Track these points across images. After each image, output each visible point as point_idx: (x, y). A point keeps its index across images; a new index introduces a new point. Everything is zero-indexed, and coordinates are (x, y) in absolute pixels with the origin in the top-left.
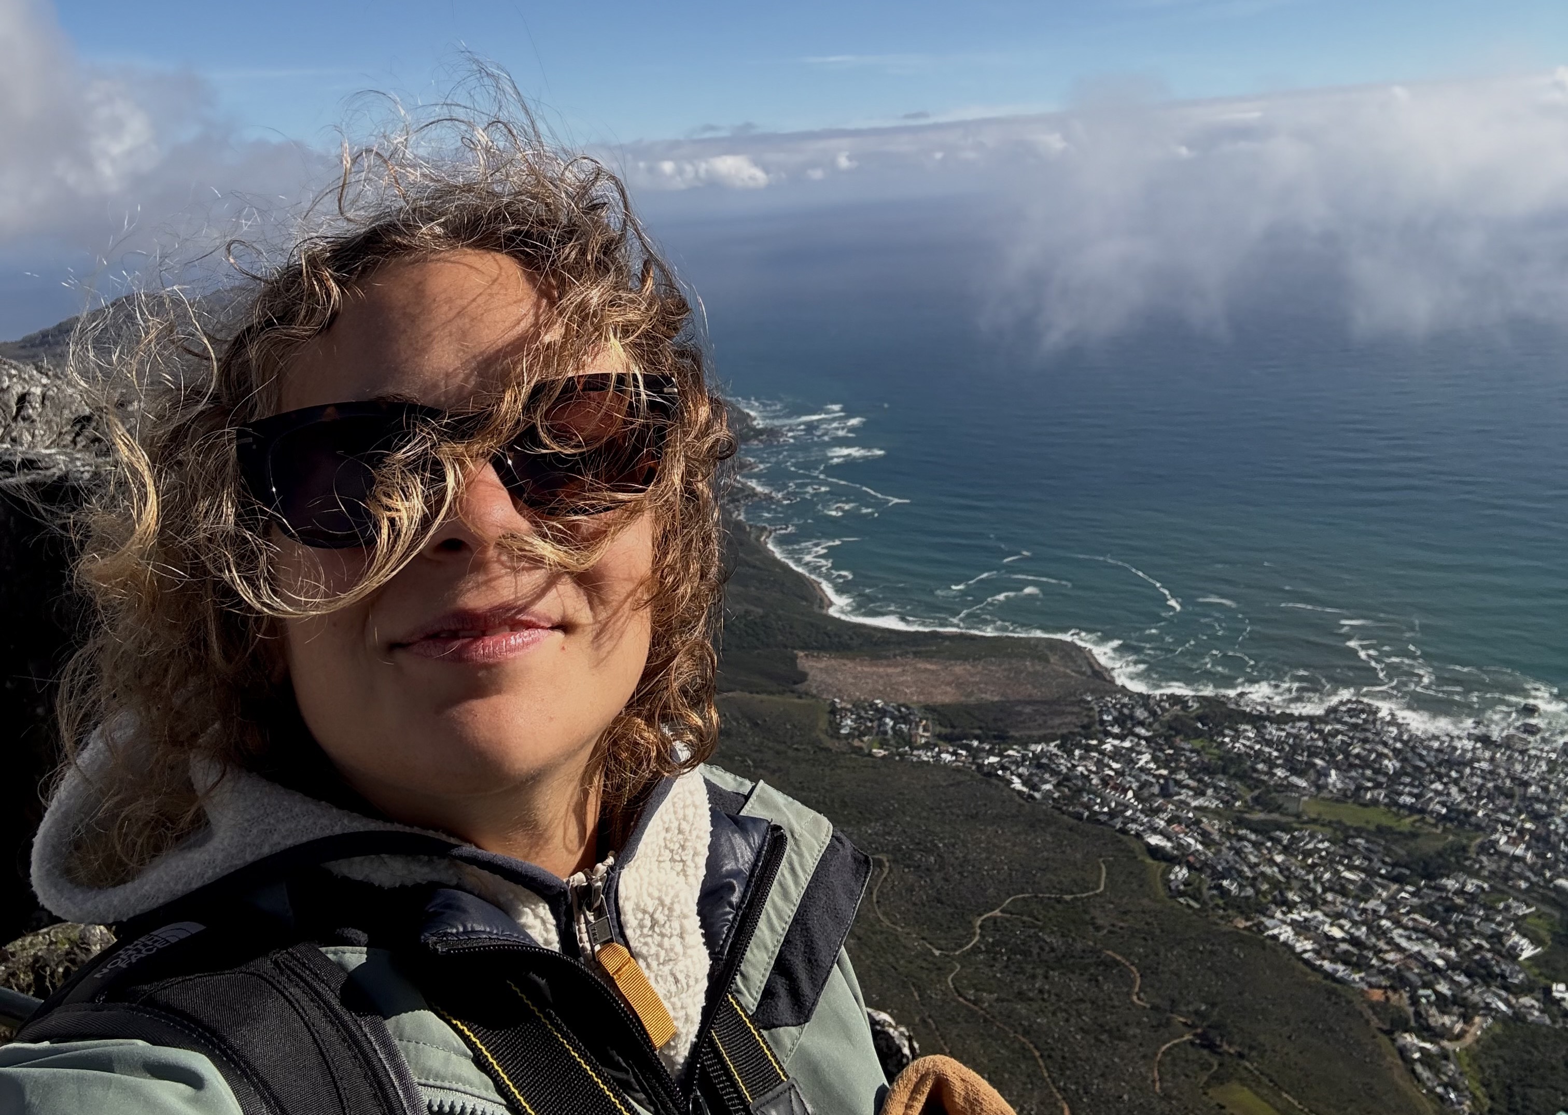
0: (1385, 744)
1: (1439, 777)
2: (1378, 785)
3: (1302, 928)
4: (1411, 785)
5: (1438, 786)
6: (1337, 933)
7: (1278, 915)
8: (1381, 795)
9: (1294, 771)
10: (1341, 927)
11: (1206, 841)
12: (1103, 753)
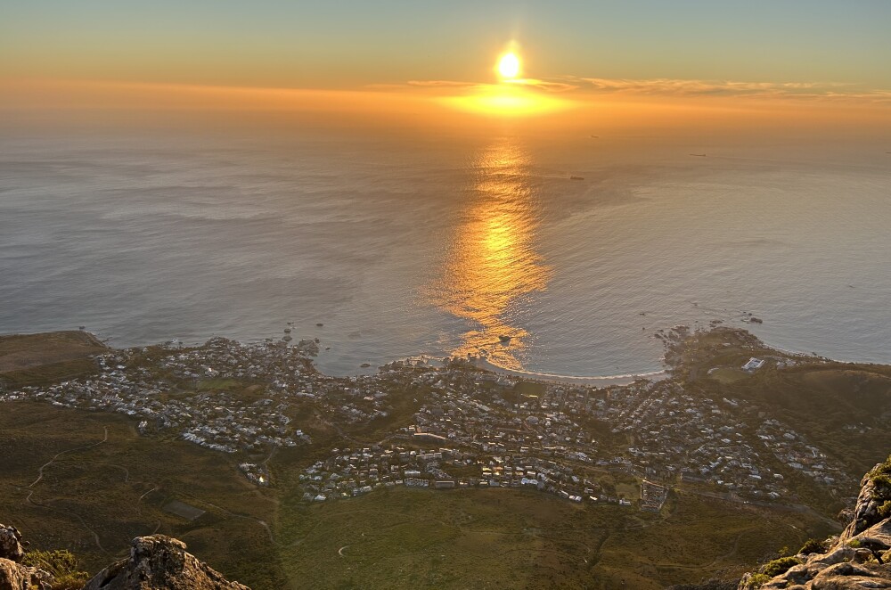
0: (231, 354)
1: (254, 363)
2: (228, 371)
3: (199, 434)
4: (242, 368)
5: (253, 366)
6: (214, 432)
7: (190, 431)
8: (230, 374)
9: (193, 372)
10: (216, 429)
11: (155, 408)
12: (102, 380)
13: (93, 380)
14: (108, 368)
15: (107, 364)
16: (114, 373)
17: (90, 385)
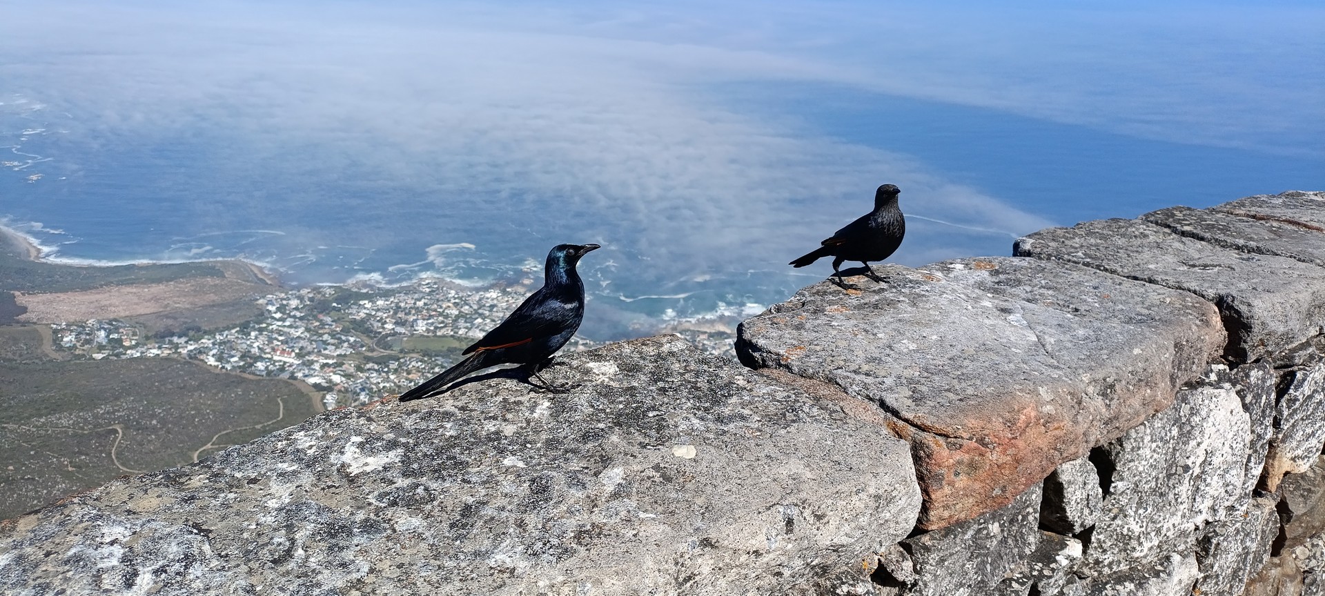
1: (481, 316)
2: (446, 325)
5: (479, 320)
8: (448, 330)
9: (397, 324)
11: (348, 376)
12: (272, 331)
13: (261, 330)
14: (278, 315)
15: (278, 310)
16: (287, 323)
17: (256, 338)
